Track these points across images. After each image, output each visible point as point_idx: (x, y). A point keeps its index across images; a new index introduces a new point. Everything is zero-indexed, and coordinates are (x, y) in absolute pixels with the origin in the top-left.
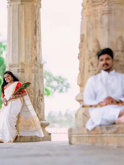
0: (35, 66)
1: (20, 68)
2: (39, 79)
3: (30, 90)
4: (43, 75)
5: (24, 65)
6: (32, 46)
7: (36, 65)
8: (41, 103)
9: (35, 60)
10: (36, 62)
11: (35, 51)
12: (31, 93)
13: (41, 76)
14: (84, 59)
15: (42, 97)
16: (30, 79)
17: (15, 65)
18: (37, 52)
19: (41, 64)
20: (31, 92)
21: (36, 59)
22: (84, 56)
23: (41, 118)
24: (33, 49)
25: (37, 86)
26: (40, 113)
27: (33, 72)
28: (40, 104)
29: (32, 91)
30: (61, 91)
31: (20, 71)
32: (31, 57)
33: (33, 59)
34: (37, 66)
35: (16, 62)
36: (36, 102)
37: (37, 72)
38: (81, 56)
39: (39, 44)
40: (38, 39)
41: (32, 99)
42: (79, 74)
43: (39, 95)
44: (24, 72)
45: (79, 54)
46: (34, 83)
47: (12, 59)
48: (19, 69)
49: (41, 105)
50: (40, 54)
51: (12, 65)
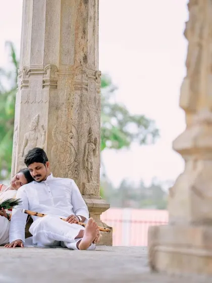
0: (82, 73)
1: (47, 77)
2: (90, 105)
3: (67, 128)
4: (100, 96)
5: (58, 71)
6: (77, 28)
7: (85, 72)
8: (93, 159)
9: (82, 61)
10: (84, 66)
11: (83, 42)
12: (71, 134)
13: (95, 98)
14: (201, 36)
15: (95, 145)
16: (70, 103)
17: (36, 70)
18: (89, 44)
19: (96, 72)
20: (71, 132)
21: (85, 58)
22: (202, 29)
23: (91, 192)
24: (80, 35)
25: (85, 120)
26: (89, 182)
27: (76, 89)
28: (90, 161)
29: (74, 130)
30: (143, 141)
31: (48, 84)
32: (72, 52)
33: (77, 59)
34: (87, 76)
35: (40, 64)
36: (82, 155)
37: (87, 90)
38: (193, 29)
39: (94, 26)
40: (91, 13)
41: (73, 149)
42: (185, 78)
43: (89, 141)
44: (57, 86)
45: (186, 23)
46: (79, 114)
47: (31, 57)
48: (45, 79)
49: (91, 163)
50: (95, 49)
51: (30, 71)
